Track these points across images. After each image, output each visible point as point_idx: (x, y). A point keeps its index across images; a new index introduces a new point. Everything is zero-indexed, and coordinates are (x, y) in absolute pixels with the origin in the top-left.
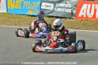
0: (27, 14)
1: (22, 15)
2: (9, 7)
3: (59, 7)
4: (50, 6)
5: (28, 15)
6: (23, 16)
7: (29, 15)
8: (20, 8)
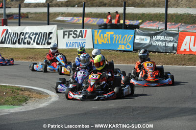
0: (118, 49)
1: (112, 50)
2: (96, 42)
3: (157, 41)
4: (146, 39)
5: (119, 51)
6: (113, 52)
7: (121, 51)
8: (110, 43)
